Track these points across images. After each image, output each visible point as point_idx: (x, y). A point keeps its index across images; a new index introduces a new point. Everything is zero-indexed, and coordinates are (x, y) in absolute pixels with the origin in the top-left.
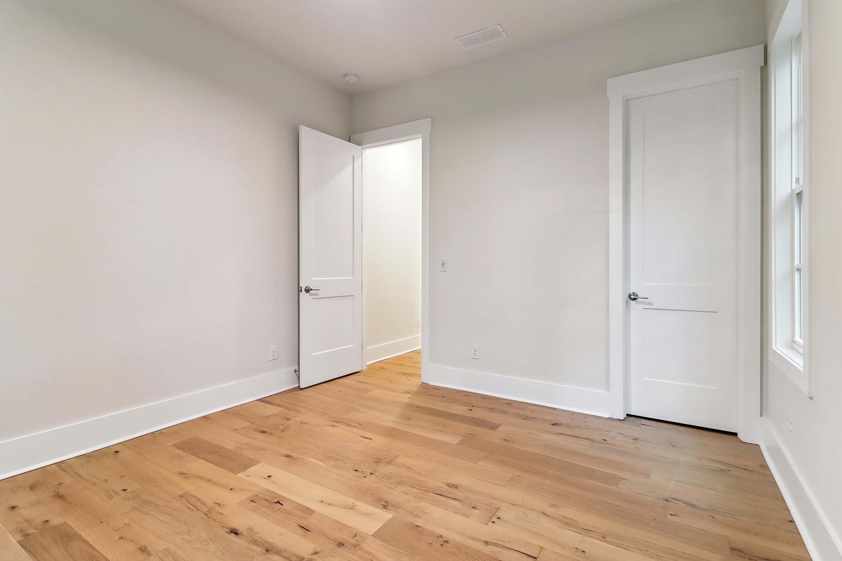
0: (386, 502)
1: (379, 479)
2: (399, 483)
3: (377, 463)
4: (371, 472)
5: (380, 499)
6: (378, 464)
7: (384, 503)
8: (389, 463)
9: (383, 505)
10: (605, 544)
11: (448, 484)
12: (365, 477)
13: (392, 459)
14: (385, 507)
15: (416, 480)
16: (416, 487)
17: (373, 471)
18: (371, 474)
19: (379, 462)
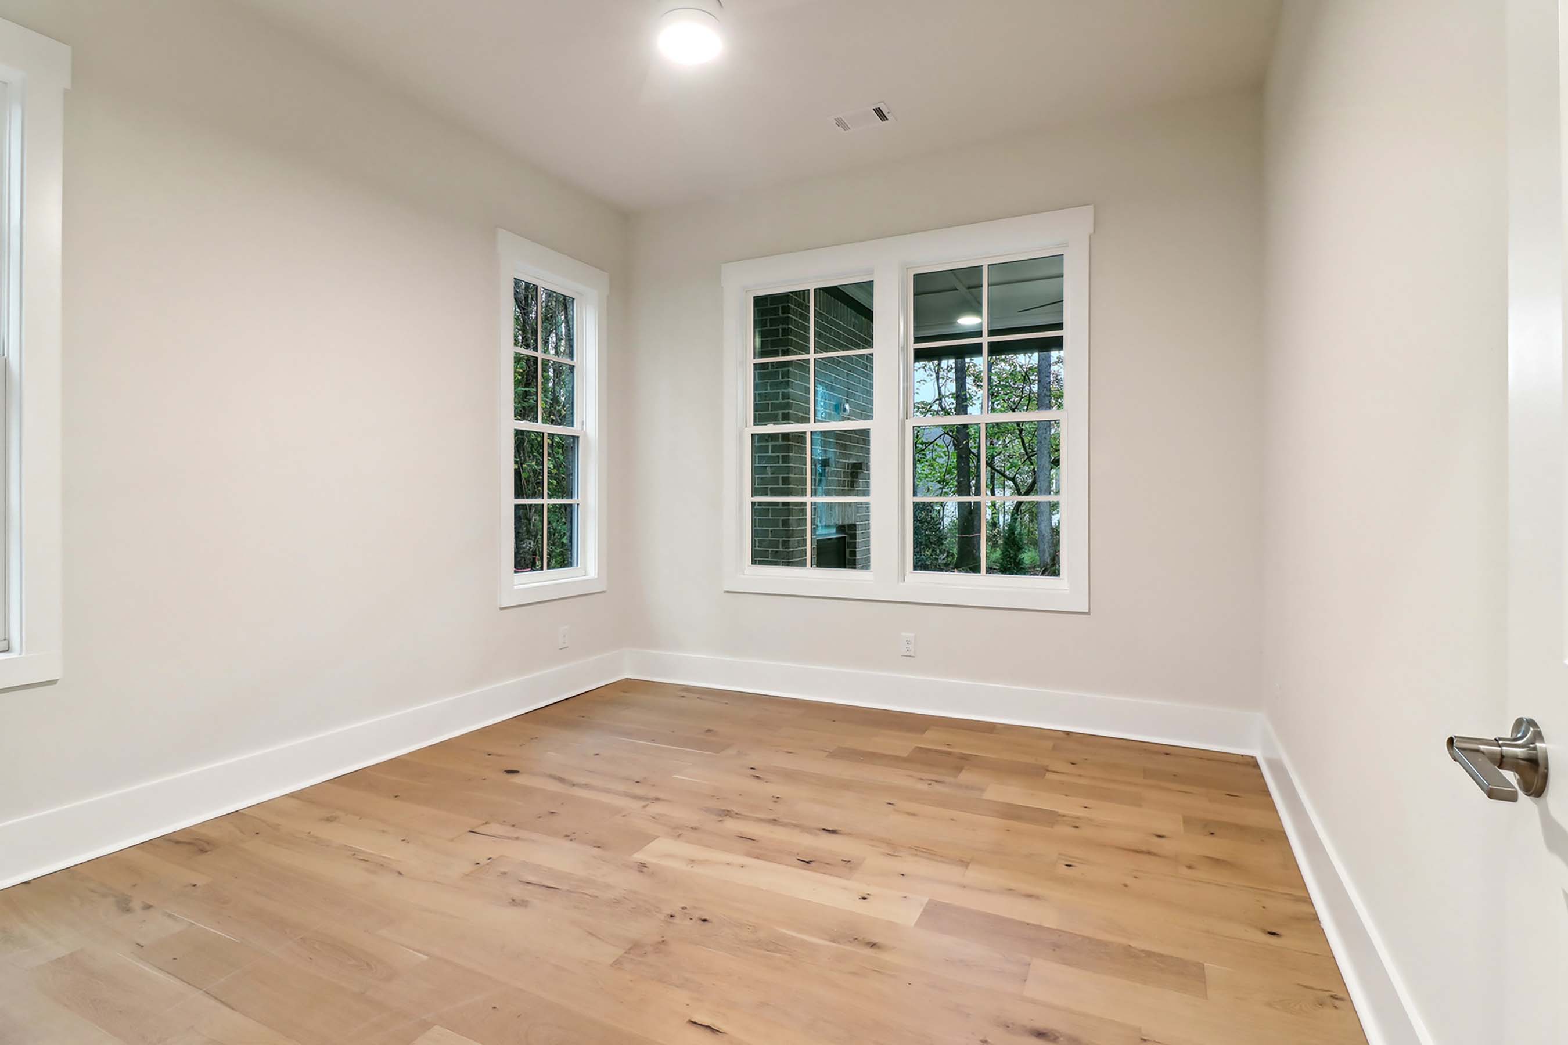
0: (642, 872)
1: (658, 907)
2: (617, 902)
3: (663, 941)
4: (671, 920)
5: (652, 874)
6: (661, 940)
7: (645, 869)
8: (635, 946)
9: (646, 867)
10: (358, 848)
11: (526, 906)
12: (684, 908)
13: (629, 953)
14: (644, 865)
15: (585, 908)
16: (588, 896)
17: (670, 923)
18: (672, 916)
19: (659, 943)
